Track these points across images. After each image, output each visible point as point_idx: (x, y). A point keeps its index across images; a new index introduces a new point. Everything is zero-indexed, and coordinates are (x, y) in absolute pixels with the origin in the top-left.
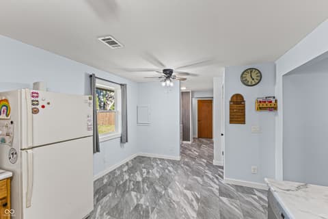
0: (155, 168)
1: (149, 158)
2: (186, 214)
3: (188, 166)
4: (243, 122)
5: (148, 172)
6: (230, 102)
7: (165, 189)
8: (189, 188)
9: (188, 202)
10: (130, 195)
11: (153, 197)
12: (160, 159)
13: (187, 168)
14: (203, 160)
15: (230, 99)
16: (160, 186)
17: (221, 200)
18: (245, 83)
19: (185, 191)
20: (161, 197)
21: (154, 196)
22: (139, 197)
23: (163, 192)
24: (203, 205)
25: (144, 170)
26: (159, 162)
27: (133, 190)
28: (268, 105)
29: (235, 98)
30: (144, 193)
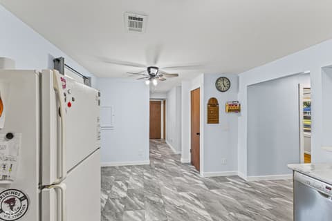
0: (131, 178)
1: (114, 167)
2: (200, 216)
3: (161, 168)
4: (217, 122)
5: (127, 184)
6: (208, 104)
7: (161, 197)
8: (181, 189)
9: (192, 203)
10: (128, 216)
11: (156, 210)
12: (129, 167)
13: (163, 170)
14: (171, 160)
15: (207, 102)
16: (153, 196)
17: (213, 193)
18: (219, 89)
19: (180, 193)
20: (163, 207)
21: (156, 208)
22: (139, 214)
23: (162, 201)
24: (205, 202)
25: (120, 183)
26: (130, 170)
27: (126, 209)
28: (234, 108)
29: (211, 101)
30: (142, 209)
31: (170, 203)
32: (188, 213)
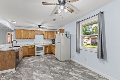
7: (53, 76)
9: (38, 77)
20: (51, 72)
31: (48, 74)
32: (41, 72)
